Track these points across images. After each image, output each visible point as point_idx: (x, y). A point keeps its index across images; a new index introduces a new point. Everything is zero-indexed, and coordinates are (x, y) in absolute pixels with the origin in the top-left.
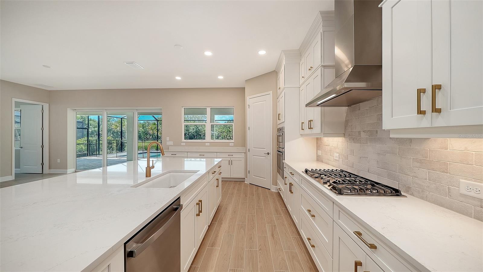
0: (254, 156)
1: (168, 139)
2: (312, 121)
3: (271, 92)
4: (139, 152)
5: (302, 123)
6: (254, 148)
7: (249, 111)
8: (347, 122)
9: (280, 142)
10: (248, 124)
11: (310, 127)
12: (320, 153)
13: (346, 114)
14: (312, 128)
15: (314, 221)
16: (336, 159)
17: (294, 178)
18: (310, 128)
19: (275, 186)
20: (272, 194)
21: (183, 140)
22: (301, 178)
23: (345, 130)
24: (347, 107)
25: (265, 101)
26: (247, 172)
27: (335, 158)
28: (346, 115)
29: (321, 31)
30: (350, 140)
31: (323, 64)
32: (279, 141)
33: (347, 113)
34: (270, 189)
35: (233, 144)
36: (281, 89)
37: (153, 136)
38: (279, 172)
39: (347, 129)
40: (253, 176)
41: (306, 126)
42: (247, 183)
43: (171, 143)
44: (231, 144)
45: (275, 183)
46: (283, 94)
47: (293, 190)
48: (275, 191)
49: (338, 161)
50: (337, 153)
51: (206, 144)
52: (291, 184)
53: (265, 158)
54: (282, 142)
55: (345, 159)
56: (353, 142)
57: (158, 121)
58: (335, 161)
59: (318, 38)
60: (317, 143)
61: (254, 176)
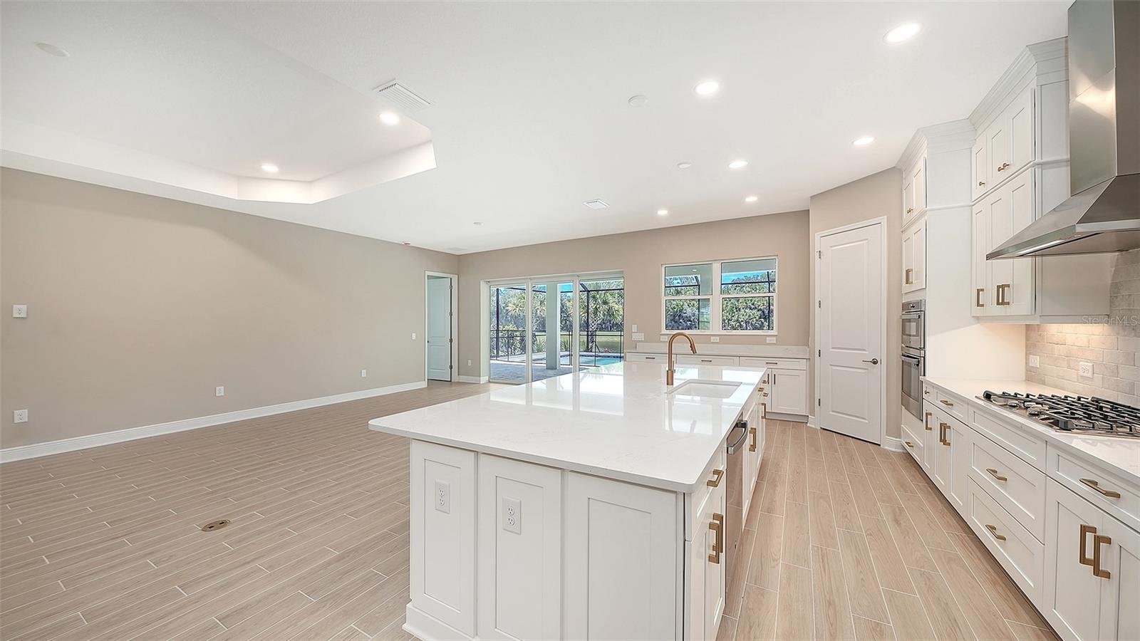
0: (834, 368)
1: (635, 328)
2: (1008, 286)
3: (884, 219)
4: (562, 354)
5: (978, 291)
6: (833, 348)
7: (818, 265)
8: (1115, 287)
9: (910, 335)
10: (818, 294)
11: (1000, 301)
12: (1035, 361)
13: (1114, 269)
14: (1008, 303)
15: (1006, 490)
16: (1085, 374)
17: (955, 412)
18: (1002, 302)
19: (894, 439)
20: (886, 454)
21: (664, 331)
22: (972, 410)
23: (1111, 306)
24: (1117, 253)
25: (867, 239)
26: (814, 402)
27: (1081, 373)
28: (1115, 271)
29: (1034, 85)
30: (1124, 330)
31: (1037, 160)
32: (907, 333)
33: (1116, 266)
34: (880, 445)
35: (774, 340)
36: (914, 214)
37: (566, 323)
38: (905, 404)
39: (1117, 304)
40: (831, 413)
41: (990, 296)
42: (813, 426)
43: (641, 336)
44: (768, 340)
45: (895, 430)
46: (921, 224)
47: (950, 436)
48: (893, 450)
49: (1091, 379)
50: (1088, 360)
51: (712, 338)
52: (944, 427)
53: (866, 371)
54: (917, 335)
55: (1111, 374)
56: (1133, 334)
57: (589, 291)
58: (1080, 380)
59: (1026, 101)
60: (1027, 338)
61: (833, 411)
